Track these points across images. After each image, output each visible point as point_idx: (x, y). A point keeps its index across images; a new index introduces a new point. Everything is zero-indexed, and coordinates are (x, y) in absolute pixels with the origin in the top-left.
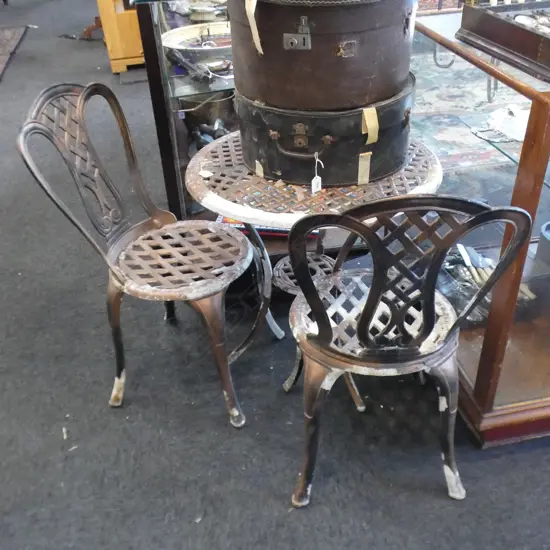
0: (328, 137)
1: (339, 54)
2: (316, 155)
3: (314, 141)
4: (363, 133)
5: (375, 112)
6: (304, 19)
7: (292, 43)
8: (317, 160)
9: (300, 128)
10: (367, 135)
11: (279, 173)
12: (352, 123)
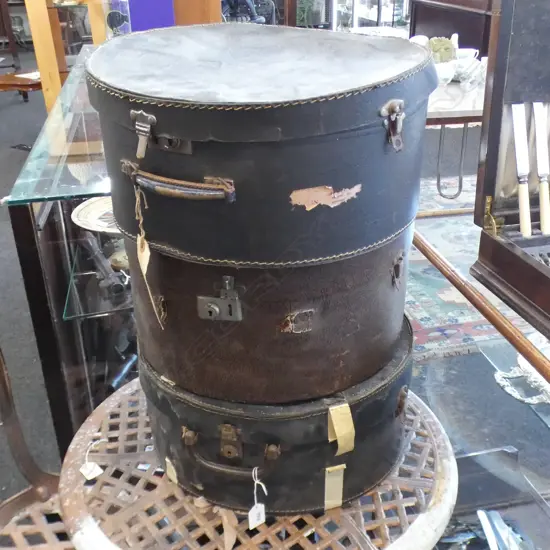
0: (273, 448)
1: (287, 330)
2: (255, 472)
3: (252, 451)
4: (330, 440)
5: (348, 410)
6: (228, 280)
7: (211, 313)
8: (257, 482)
9: (227, 432)
10: (335, 442)
11: (200, 487)
12: (312, 427)
